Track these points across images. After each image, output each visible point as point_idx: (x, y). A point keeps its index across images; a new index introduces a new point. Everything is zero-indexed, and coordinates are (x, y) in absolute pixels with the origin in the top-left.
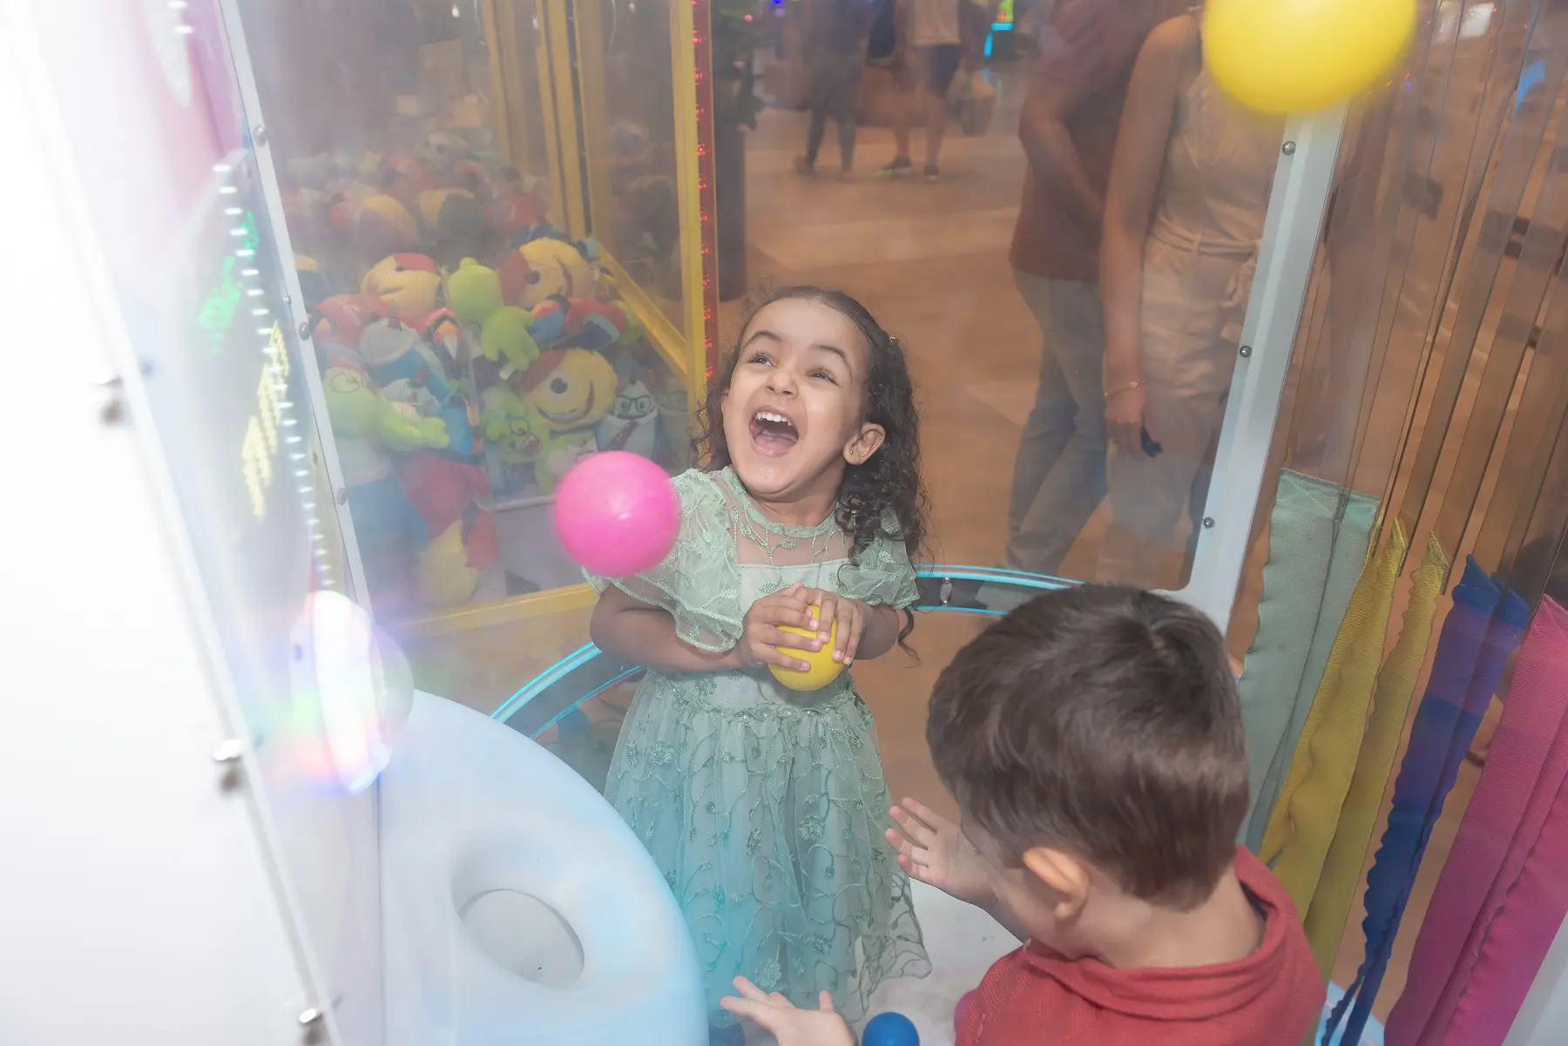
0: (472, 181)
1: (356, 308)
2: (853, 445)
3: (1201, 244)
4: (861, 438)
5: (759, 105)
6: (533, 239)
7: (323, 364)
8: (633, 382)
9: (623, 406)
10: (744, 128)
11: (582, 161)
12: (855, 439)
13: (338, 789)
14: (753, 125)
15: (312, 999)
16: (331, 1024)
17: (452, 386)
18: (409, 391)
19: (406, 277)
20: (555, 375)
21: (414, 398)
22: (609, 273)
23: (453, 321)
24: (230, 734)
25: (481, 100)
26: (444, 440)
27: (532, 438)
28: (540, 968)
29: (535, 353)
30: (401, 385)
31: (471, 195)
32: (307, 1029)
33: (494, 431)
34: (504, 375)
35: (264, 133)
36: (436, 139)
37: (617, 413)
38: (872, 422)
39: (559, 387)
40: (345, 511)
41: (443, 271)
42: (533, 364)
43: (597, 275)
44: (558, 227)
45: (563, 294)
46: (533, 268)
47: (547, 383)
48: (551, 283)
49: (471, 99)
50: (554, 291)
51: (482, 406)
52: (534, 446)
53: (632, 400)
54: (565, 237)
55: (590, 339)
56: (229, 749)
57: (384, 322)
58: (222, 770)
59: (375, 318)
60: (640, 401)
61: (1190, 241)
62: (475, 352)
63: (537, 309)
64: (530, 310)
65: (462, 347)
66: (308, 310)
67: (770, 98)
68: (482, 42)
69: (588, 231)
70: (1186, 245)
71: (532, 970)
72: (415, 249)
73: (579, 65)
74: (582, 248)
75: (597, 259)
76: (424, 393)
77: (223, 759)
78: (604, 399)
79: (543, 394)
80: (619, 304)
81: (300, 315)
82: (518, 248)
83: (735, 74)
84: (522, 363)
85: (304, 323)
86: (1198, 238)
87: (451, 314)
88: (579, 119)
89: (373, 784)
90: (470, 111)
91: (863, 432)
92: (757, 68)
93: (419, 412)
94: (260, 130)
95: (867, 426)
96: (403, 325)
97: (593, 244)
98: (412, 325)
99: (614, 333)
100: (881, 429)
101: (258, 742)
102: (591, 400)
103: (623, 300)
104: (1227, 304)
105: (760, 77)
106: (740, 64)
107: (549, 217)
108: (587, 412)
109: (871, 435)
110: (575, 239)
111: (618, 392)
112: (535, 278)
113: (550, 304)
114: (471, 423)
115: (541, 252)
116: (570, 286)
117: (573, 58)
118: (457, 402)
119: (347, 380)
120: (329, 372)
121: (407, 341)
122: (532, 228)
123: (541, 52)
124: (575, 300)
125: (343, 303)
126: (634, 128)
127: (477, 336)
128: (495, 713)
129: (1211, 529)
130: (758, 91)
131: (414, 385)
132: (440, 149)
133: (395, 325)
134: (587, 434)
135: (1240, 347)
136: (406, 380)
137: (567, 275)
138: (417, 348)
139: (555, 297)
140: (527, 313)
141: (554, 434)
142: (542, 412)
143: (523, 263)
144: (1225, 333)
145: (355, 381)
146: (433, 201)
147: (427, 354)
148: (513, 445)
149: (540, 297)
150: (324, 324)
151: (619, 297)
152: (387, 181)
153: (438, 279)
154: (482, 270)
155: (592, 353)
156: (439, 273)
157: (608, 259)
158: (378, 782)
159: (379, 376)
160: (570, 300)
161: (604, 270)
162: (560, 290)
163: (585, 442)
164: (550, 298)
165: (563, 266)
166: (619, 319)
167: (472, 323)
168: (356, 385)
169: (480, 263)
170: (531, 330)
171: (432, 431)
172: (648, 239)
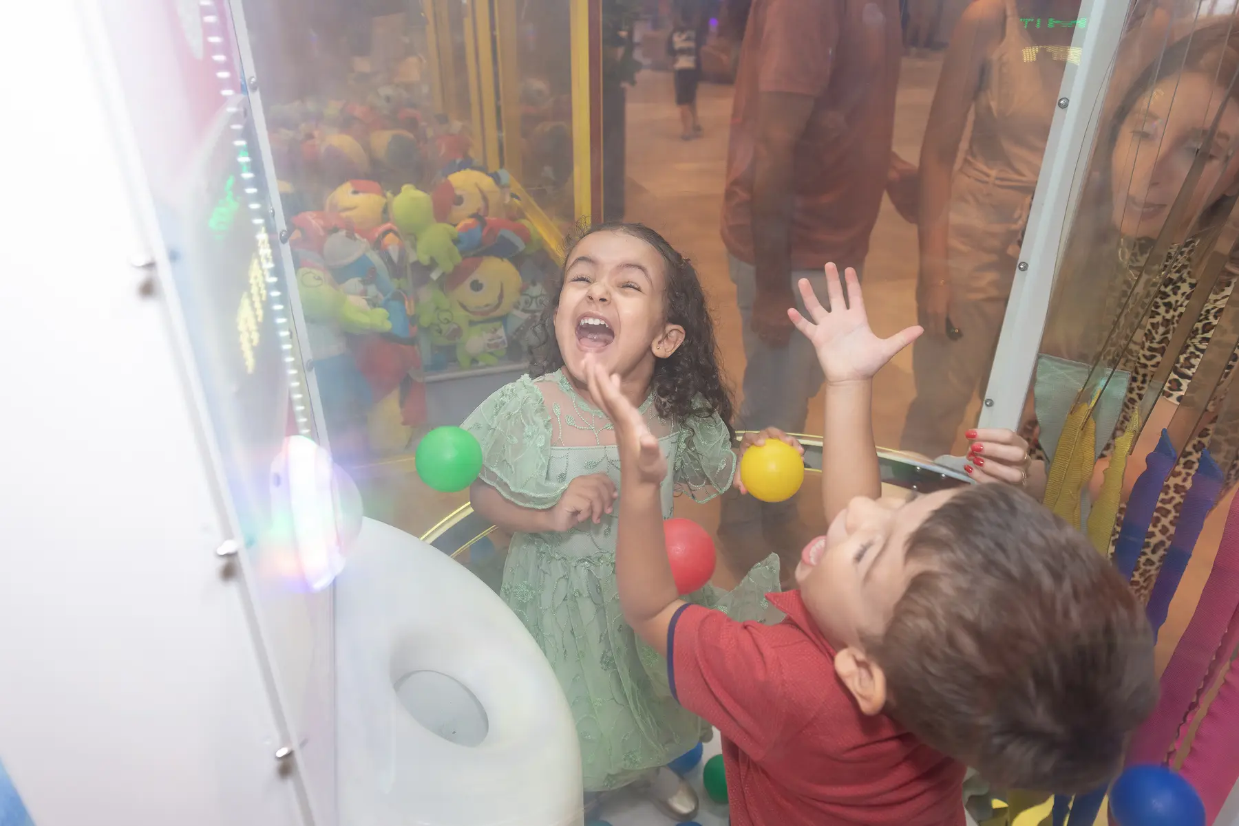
0: (412, 124)
1: (322, 222)
2: (660, 342)
3: (997, 179)
4: (666, 337)
5: (638, 66)
6: (459, 170)
7: (298, 264)
8: (534, 284)
9: (526, 302)
10: (625, 85)
11: (498, 110)
12: (660, 337)
13: (305, 585)
14: (633, 83)
15: (286, 740)
16: (299, 758)
17: (393, 284)
18: (361, 287)
19: (361, 199)
20: (473, 277)
21: (364, 293)
22: (518, 198)
23: (396, 233)
24: (229, 535)
25: (421, 60)
26: (388, 326)
27: (455, 326)
28: (454, 732)
29: (459, 259)
30: (354, 283)
31: (411, 136)
32: (280, 763)
33: (425, 320)
34: (435, 276)
35: (255, 83)
36: (386, 91)
37: (521, 307)
38: (674, 323)
39: (477, 286)
40: (312, 378)
41: (389, 194)
42: (457, 268)
43: (508, 199)
44: (478, 161)
45: (481, 213)
46: (458, 192)
47: (468, 282)
48: (472, 205)
49: (413, 60)
50: (475, 211)
51: (417, 301)
52: (457, 332)
53: (532, 298)
54: (483, 169)
55: (502, 249)
56: (229, 547)
57: (343, 233)
58: (221, 563)
59: (335, 230)
60: (538, 299)
61: (988, 175)
62: (412, 258)
63: (461, 225)
64: (455, 226)
65: (403, 256)
66: (287, 223)
67: (646, 62)
68: (422, 14)
69: (502, 165)
70: (986, 179)
71: (448, 733)
72: (367, 177)
73: (497, 33)
74: (496, 178)
75: (508, 186)
76: (372, 290)
77: (223, 554)
78: (511, 296)
79: (464, 292)
80: (524, 222)
81: (281, 225)
82: (446, 176)
83: (619, 41)
84: (449, 267)
85: (284, 231)
86: (993, 173)
87: (395, 228)
88: (496, 75)
89: (330, 585)
90: (412, 70)
91: (667, 332)
92: (637, 37)
93: (369, 304)
94: (253, 80)
95: (670, 327)
96: (357, 236)
97: (505, 175)
98: (363, 234)
99: (521, 245)
100: (680, 328)
101: (250, 543)
102: (501, 297)
103: (528, 219)
104: (1014, 227)
105: (638, 44)
106: (623, 34)
107: (471, 153)
108: (497, 306)
109: (674, 334)
110: (491, 171)
111: (522, 291)
112: (459, 201)
113: (470, 221)
114: (408, 313)
115: (465, 181)
116: (487, 207)
117: (493, 27)
118: (398, 297)
119: (314, 277)
120: (301, 271)
121: (360, 248)
122: (458, 161)
123: (467, 22)
124: (490, 218)
125: (312, 219)
126: (538, 84)
127: (414, 247)
128: (424, 537)
129: (990, 408)
130: (638, 55)
131: (364, 282)
132: (388, 99)
133: (350, 235)
134: (497, 324)
135: (1019, 263)
136: (360, 279)
137: (485, 198)
138: (369, 255)
139: (474, 216)
140: (453, 228)
141: (472, 323)
142: (464, 307)
143: (449, 188)
144: (1010, 251)
145: (319, 279)
146: (382, 140)
147: (375, 258)
148: (440, 332)
149: (463, 216)
150: (297, 234)
151: (524, 217)
152: (346, 123)
153: (384, 201)
154: (420, 194)
155: (502, 260)
156: (384, 196)
157: (517, 187)
158: (334, 584)
159: (339, 275)
160: (487, 218)
161: (513, 196)
162: (479, 210)
163: (496, 330)
164: (473, 216)
165: (481, 191)
166: (525, 235)
167: (411, 235)
168: (319, 282)
169: (417, 188)
170: (456, 241)
171: (379, 319)
172: (548, 171)
